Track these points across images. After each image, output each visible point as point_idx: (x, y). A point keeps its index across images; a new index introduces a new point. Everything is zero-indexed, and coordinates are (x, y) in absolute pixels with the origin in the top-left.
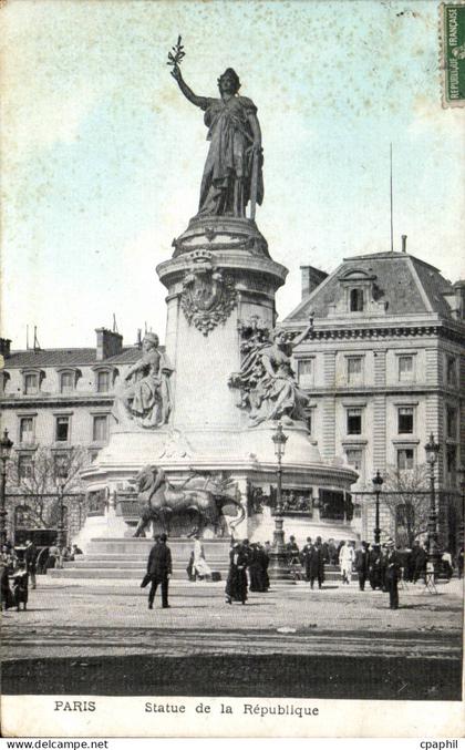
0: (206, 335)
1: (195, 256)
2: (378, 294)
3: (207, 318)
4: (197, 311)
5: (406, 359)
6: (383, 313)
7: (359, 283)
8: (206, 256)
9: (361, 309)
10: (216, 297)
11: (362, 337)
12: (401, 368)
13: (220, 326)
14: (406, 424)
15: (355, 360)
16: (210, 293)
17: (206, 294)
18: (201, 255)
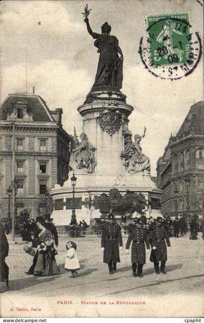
0: (111, 135)
1: (110, 103)
2: (29, 111)
3: (112, 128)
4: (107, 126)
5: (43, 141)
6: (32, 120)
7: (21, 106)
8: (115, 103)
9: (22, 118)
10: (116, 120)
11: (24, 130)
12: (41, 145)
13: (116, 132)
14: (43, 168)
15: (20, 140)
16: (114, 118)
17: (112, 119)
18: (113, 102)
